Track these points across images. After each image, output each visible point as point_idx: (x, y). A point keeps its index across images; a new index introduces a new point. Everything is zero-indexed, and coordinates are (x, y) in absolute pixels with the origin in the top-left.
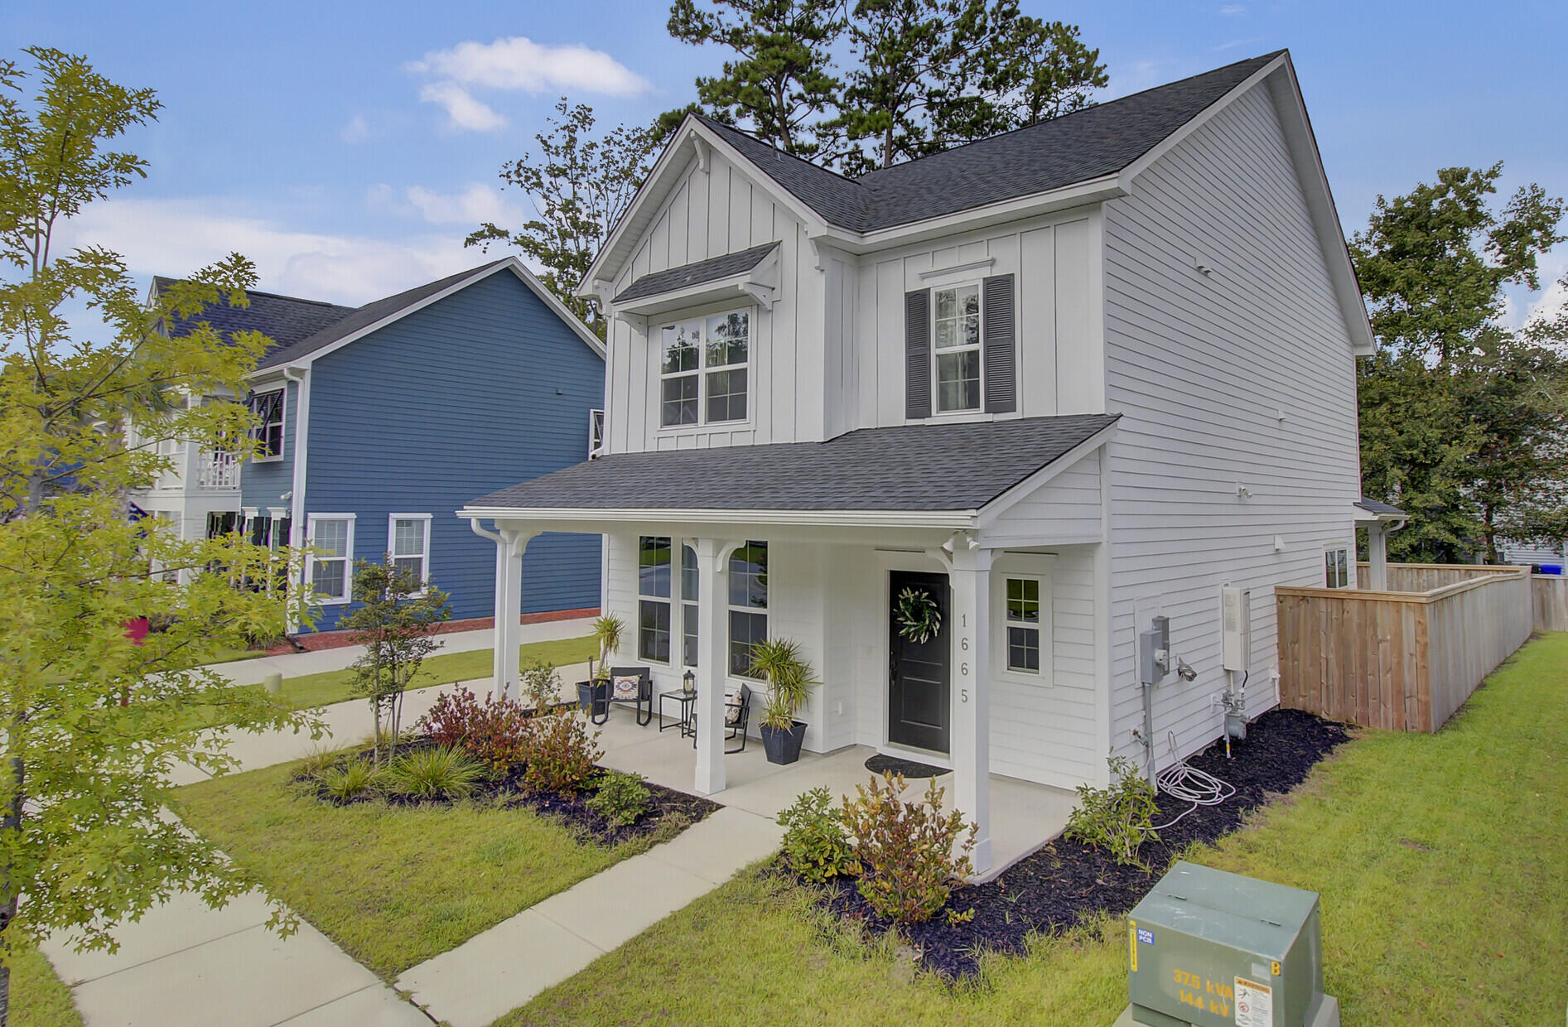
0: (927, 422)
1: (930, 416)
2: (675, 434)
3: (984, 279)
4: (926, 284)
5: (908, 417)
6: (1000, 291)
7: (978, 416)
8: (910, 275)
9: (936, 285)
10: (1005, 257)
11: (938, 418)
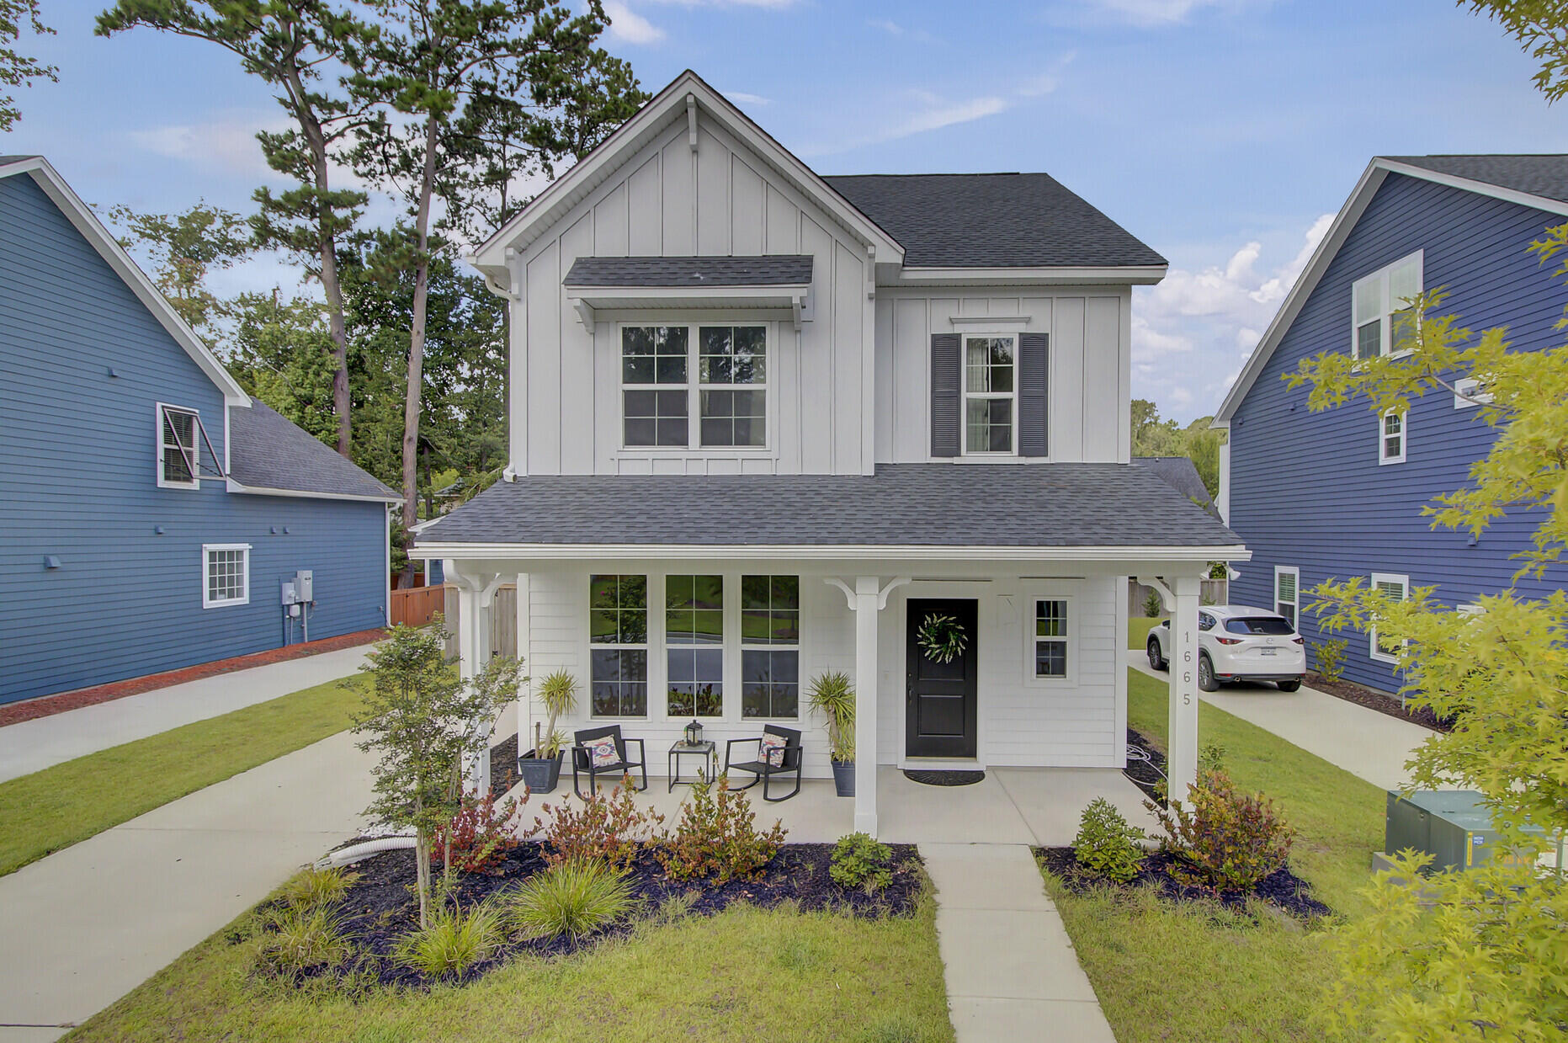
0: (956, 460)
1: (959, 455)
2: (651, 456)
3: (1020, 334)
4: (957, 329)
5: (933, 455)
6: (1035, 346)
7: (1011, 457)
8: (939, 318)
9: (968, 332)
10: (1039, 317)
11: (967, 457)
